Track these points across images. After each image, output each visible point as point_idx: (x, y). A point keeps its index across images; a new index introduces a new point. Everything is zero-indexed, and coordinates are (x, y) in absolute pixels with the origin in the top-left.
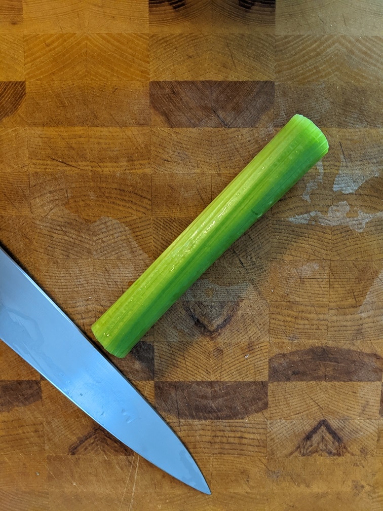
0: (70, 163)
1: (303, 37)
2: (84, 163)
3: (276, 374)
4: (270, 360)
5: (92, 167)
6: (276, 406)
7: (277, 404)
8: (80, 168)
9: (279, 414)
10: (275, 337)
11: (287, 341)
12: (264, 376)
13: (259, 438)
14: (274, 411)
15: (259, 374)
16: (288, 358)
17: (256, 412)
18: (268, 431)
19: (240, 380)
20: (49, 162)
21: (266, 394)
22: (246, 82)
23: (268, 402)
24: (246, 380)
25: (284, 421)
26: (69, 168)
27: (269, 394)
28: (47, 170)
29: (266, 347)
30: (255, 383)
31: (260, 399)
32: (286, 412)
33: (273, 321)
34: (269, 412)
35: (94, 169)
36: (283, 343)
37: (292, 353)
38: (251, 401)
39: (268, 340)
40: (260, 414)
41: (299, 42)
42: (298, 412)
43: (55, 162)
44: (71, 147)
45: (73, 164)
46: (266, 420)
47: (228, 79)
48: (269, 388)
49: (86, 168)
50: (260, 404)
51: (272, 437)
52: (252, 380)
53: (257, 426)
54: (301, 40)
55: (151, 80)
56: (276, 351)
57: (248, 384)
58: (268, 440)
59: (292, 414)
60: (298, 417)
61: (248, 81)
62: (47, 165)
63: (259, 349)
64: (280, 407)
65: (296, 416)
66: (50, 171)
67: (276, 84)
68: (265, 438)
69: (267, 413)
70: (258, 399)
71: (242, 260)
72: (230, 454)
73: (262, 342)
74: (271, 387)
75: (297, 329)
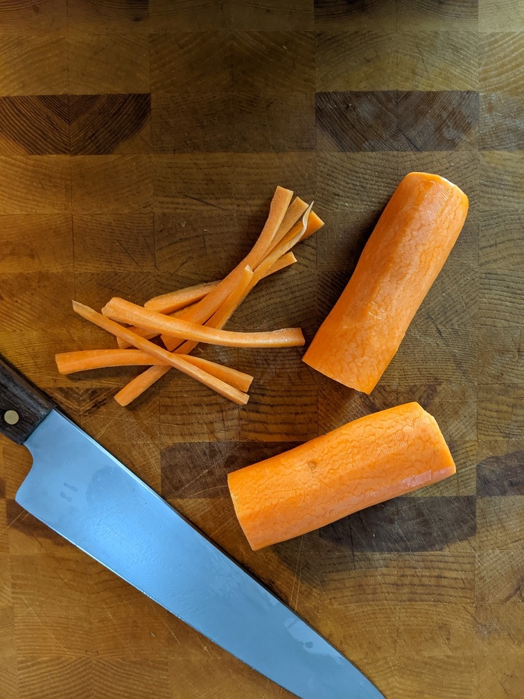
0: (209, 201)
1: (515, 34)
2: (228, 201)
3: (485, 486)
4: (477, 466)
5: (238, 206)
6: (488, 531)
7: (489, 528)
8: (223, 207)
9: (492, 542)
10: (486, 433)
11: (501, 438)
12: (471, 489)
13: (463, 577)
14: (485, 538)
15: (463, 487)
16: (502, 463)
17: (460, 540)
18: (477, 566)
19: (438, 495)
20: (180, 200)
21: (474, 513)
22: (441, 92)
23: (476, 526)
24: (446, 494)
25: (497, 551)
26: (209, 208)
27: (477, 514)
28: (178, 211)
29: (472, 448)
30: (457, 498)
31: (465, 522)
32: (500, 539)
33: (483, 412)
34: (477, 540)
35: (241, 208)
36: (496, 441)
37: (508, 456)
38: (453, 525)
39: (475, 438)
40: (465, 543)
41: (509, 40)
42: (517, 539)
43: (188, 200)
44: (211, 180)
45: (213, 202)
46: (473, 551)
47: (418, 89)
48: (477, 506)
49: (230, 207)
50: (465, 528)
51: (483, 574)
52: (454, 494)
53: (461, 560)
54: (512, 39)
55: (318, 91)
56: (487, 453)
57: (448, 501)
58: (477, 579)
59: (509, 541)
60: (517, 547)
61: (445, 91)
62: (178, 203)
63: (464, 451)
64: (492, 532)
65: (515, 544)
66: (181, 211)
67: (481, 94)
68: (473, 577)
69: (475, 542)
70: (462, 521)
71: (439, 327)
72: (423, 601)
73: (468, 442)
74: (480, 503)
75: (516, 421)
